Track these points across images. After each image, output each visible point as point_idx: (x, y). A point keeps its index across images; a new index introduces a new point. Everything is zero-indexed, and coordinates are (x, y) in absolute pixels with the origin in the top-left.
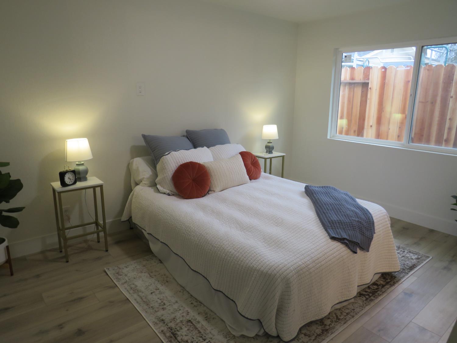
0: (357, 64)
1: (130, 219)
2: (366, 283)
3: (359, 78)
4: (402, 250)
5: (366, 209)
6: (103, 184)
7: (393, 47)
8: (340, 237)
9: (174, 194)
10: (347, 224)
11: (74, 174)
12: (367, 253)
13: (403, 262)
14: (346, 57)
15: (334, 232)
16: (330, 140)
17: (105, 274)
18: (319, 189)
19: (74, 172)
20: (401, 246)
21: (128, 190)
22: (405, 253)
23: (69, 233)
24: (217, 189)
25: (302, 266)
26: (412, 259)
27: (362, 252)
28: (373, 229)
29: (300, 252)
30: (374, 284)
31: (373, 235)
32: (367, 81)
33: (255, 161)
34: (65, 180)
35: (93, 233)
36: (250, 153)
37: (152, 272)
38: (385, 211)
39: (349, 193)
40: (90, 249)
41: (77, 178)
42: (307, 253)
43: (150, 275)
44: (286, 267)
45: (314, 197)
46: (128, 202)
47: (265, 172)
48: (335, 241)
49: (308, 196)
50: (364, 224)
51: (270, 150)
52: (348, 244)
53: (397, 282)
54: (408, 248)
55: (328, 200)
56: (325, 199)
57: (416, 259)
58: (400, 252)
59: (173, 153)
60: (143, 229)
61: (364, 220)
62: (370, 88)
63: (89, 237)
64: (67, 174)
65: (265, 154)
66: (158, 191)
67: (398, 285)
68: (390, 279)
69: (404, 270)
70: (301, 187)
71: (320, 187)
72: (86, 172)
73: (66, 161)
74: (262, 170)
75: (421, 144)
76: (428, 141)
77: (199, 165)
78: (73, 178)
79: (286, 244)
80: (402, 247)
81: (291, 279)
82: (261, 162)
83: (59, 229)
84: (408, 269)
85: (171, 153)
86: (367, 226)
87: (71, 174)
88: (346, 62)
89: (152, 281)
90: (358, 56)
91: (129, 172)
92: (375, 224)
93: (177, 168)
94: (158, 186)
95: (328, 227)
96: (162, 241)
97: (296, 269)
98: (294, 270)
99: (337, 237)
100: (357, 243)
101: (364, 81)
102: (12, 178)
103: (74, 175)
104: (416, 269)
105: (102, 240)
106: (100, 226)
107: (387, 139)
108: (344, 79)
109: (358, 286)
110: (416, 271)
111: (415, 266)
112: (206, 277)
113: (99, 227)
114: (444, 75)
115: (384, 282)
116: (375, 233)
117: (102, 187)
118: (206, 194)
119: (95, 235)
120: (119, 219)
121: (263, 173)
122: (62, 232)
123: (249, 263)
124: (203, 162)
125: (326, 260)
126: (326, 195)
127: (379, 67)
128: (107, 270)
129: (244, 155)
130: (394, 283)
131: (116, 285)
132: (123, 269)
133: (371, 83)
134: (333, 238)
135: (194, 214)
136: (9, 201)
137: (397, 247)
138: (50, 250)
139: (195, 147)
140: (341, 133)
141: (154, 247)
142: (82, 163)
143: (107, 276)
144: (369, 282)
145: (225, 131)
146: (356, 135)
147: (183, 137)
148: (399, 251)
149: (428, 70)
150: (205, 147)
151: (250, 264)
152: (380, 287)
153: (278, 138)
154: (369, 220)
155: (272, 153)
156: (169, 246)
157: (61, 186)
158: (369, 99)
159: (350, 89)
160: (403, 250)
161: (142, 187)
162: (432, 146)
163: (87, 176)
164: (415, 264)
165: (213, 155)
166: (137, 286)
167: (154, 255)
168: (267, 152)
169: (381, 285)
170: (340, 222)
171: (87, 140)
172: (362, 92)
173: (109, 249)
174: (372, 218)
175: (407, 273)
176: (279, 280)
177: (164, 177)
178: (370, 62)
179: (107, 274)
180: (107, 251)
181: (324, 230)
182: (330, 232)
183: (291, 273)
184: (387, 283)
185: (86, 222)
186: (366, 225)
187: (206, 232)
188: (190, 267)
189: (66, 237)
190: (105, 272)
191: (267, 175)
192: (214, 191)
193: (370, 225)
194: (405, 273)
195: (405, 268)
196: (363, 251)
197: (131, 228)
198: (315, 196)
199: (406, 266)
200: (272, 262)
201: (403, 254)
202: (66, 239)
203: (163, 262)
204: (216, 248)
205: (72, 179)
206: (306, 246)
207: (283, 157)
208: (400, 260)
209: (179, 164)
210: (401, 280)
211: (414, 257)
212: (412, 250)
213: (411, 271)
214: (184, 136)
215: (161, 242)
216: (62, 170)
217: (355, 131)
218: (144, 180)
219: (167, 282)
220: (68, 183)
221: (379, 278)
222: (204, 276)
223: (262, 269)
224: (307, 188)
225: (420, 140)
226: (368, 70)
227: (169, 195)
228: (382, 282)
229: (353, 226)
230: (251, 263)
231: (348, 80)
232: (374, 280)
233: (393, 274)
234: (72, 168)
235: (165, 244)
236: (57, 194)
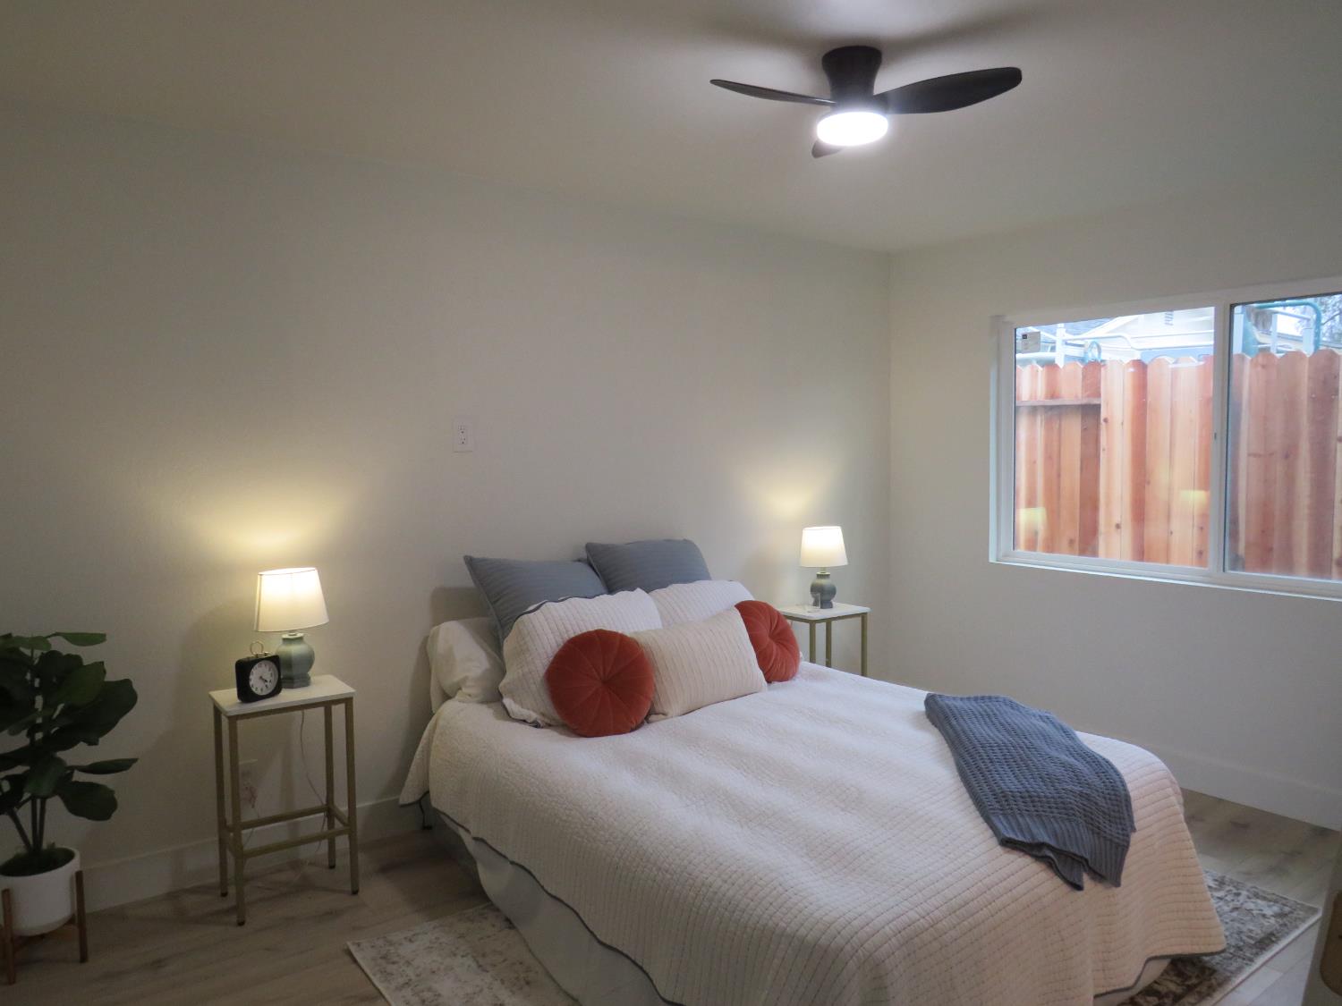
0: (1066, 356)
1: (424, 799)
2: (1122, 986)
3: (1072, 392)
4: (1231, 890)
5: (1104, 759)
6: (353, 693)
7: (1170, 307)
8: (1027, 840)
9: (552, 723)
10: (1048, 802)
11: (274, 666)
12: (1116, 890)
13: (1236, 925)
14: (1025, 336)
15: (1010, 824)
16: (998, 567)
17: (347, 958)
18: (966, 705)
19: (275, 660)
20: (1228, 877)
21: (422, 714)
22: (1241, 898)
23: (252, 839)
24: (674, 709)
25: (918, 923)
26: (1264, 916)
27: (1100, 887)
28: (1126, 816)
29: (912, 884)
30: (1149, 991)
31: (1128, 836)
32: (1095, 401)
33: (780, 627)
34: (251, 683)
35: (319, 838)
36: (765, 604)
37: (484, 955)
38: (1163, 765)
39: (1054, 716)
40: (305, 886)
41: (282, 677)
42: (932, 887)
43: (477, 962)
44: (870, 925)
45: (952, 727)
46: (420, 749)
47: (812, 660)
48: (1015, 852)
49: (936, 726)
50: (1100, 804)
51: (826, 597)
52: (1053, 860)
53: (1220, 985)
54: (1249, 885)
55: (992, 735)
56: (982, 731)
57: (1276, 915)
58: (1226, 896)
59: (550, 605)
60: (463, 827)
61: (1097, 791)
62: (1106, 420)
63: (306, 852)
64: (257, 666)
65: (809, 610)
66: (507, 715)
67: (1221, 995)
68: (1198, 977)
69: (1241, 950)
70: (915, 699)
71: (969, 699)
72: (308, 660)
73: (257, 631)
74: (803, 653)
75: (1270, 573)
76: (1288, 565)
77: (622, 638)
78: (272, 679)
79: (873, 861)
80: (1232, 882)
81: (887, 961)
82: (801, 633)
83: (222, 824)
84: (1251, 947)
85: (544, 606)
86: (1108, 809)
87: (268, 667)
88: (1026, 350)
89: (483, 980)
90: (1067, 331)
91: (425, 662)
92: (1135, 805)
93: (560, 647)
94: (507, 701)
95: (991, 809)
96: (516, 860)
97: (900, 932)
98: (895, 936)
99: (1020, 838)
100: (1082, 857)
101: (1085, 401)
102: (110, 677)
103: (276, 669)
104: (1276, 948)
105: (343, 861)
106: (340, 820)
107: (1168, 561)
108: (1031, 397)
109: (1096, 996)
110: (1277, 953)
111: (1274, 939)
112: (640, 964)
113: (336, 822)
114: (1309, 378)
115: (1178, 985)
116: (1134, 830)
117: (352, 705)
118: (642, 723)
119: (325, 845)
120: (393, 798)
121: (804, 664)
122: (232, 834)
123: (765, 916)
124: (632, 631)
125: (989, 907)
126: (988, 720)
127: (1127, 360)
128: (353, 949)
129: (752, 613)
130: (1211, 990)
131: (378, 990)
132: (401, 944)
133: (1107, 404)
134: (1007, 843)
135: (606, 778)
136: (98, 741)
137: (1216, 880)
138: (193, 891)
139: (611, 590)
140: (1032, 545)
141: (492, 880)
142: (299, 635)
143: (354, 966)
144: (1130, 982)
145: (695, 546)
146: (1077, 552)
147: (578, 563)
148: (1221, 894)
149: (1263, 367)
150: (639, 589)
151: (768, 917)
152: (1166, 1000)
153: (845, 563)
154: (1113, 790)
155: (831, 606)
156: (537, 876)
157: (238, 701)
158: (1104, 450)
159: (1048, 423)
160: (1235, 891)
161: (462, 704)
162: (1302, 577)
163: (310, 673)
164: (1275, 932)
165: (661, 612)
166: (439, 995)
167: (492, 904)
168: (815, 604)
169: (1172, 996)
170: (1030, 799)
171: (316, 571)
172: (1084, 430)
173: (361, 889)
174: (1124, 785)
175: (1251, 960)
176: (852, 964)
177: (523, 675)
178: (1102, 348)
179: (355, 961)
180: (355, 892)
181: (981, 820)
182: (1000, 826)
183: (886, 945)
184: (1190, 989)
185: (300, 805)
186: (1104, 805)
187: (640, 829)
188: (595, 936)
189: (242, 848)
190: (350, 954)
191: (820, 668)
192: (664, 714)
193: (1118, 805)
194: (1244, 959)
195: (1242, 944)
196: (1100, 882)
197: (427, 828)
198: (954, 722)
199: (1244, 938)
200: (830, 911)
201: (1235, 903)
202: (242, 856)
203: (516, 924)
204: (669, 876)
205: (268, 680)
206: (929, 865)
207: (863, 616)
208: (1227, 920)
209: (566, 637)
210: (1233, 979)
211: (1268, 912)
212: (1264, 889)
213: (1262, 954)
214: (579, 561)
215: (512, 863)
216: (245, 654)
217: (1071, 542)
218: (469, 683)
219: (528, 983)
220: (259, 692)
221: (1162, 975)
222: (634, 962)
223: (802, 931)
224: (930, 701)
225: (1264, 562)
226: (1093, 369)
227: (536, 725)
228: (1173, 987)
229: (1065, 808)
230: (771, 916)
231: (1041, 396)
232: (1146, 981)
233: (1206, 962)
234: (272, 652)
235: (523, 867)
236: (225, 723)
